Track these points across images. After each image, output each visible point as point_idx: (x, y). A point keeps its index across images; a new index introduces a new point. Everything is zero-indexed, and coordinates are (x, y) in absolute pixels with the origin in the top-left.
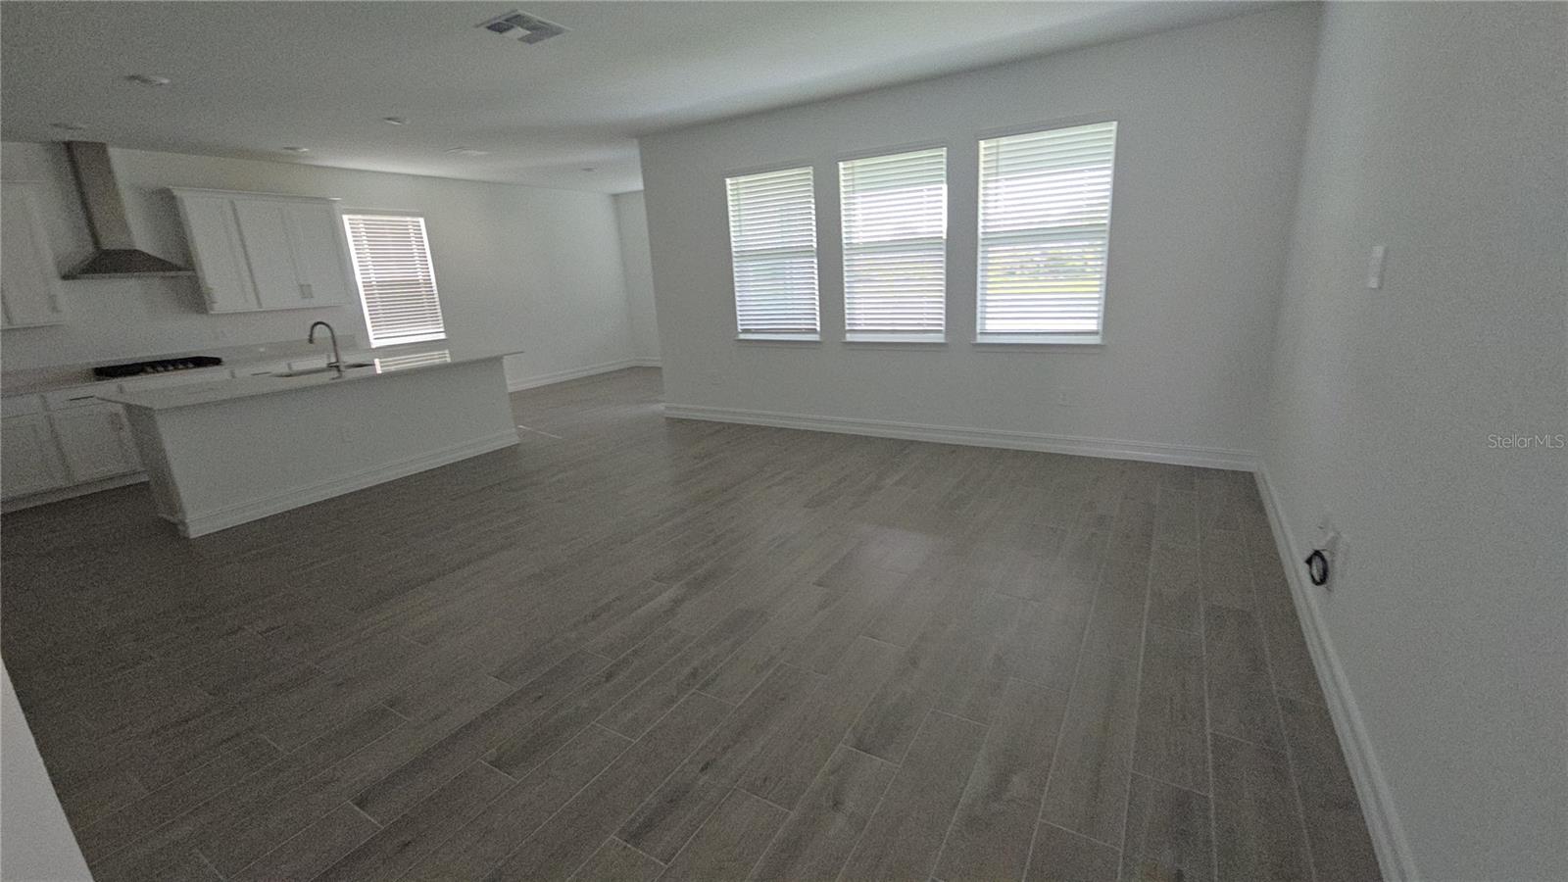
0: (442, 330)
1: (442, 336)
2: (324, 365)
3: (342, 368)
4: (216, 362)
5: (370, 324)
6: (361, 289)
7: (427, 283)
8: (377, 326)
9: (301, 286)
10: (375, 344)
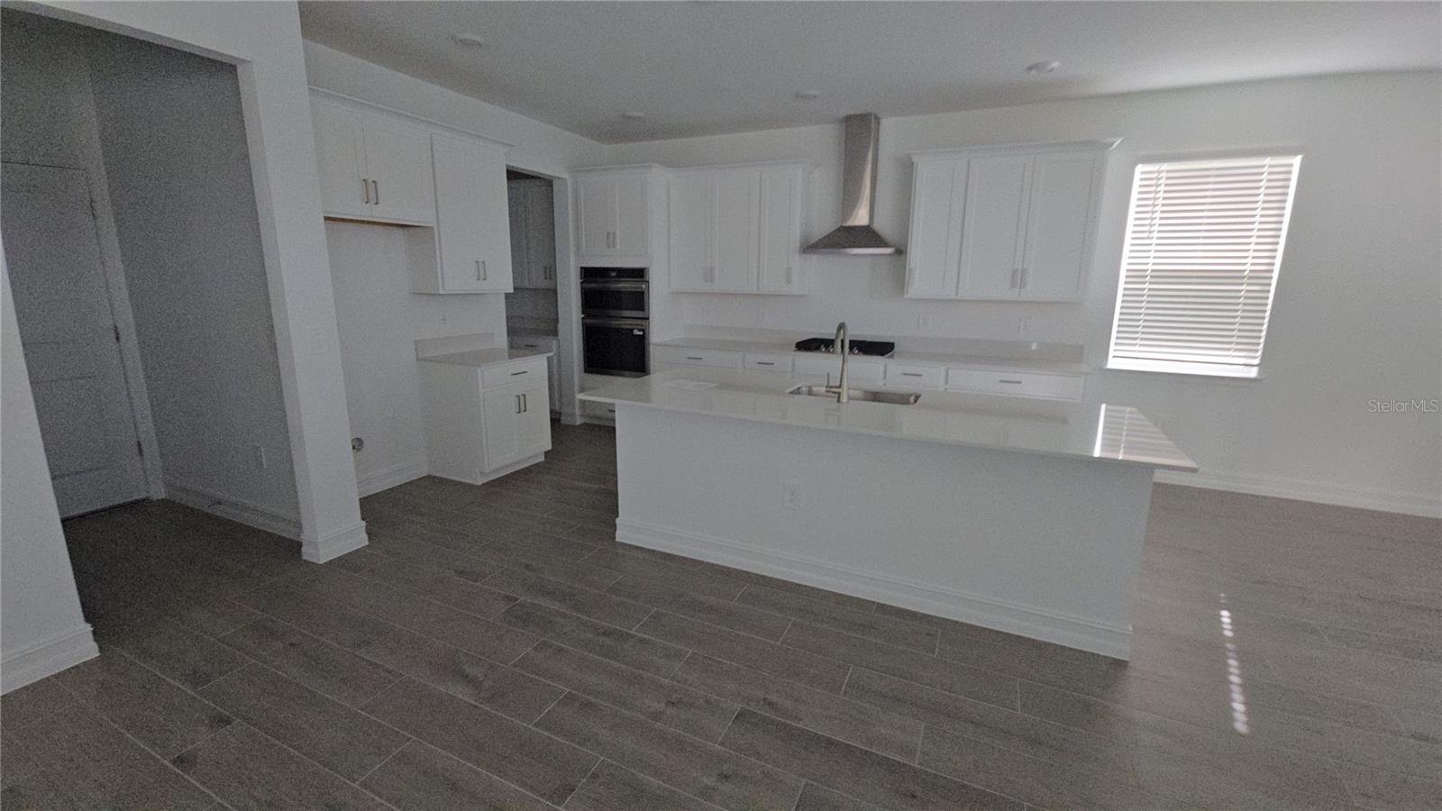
0: (1256, 362)
1: (1252, 373)
4: (881, 348)
5: (1114, 335)
6: (1122, 279)
7: (1260, 277)
8: (1128, 334)
9: (1015, 271)
10: (1113, 364)
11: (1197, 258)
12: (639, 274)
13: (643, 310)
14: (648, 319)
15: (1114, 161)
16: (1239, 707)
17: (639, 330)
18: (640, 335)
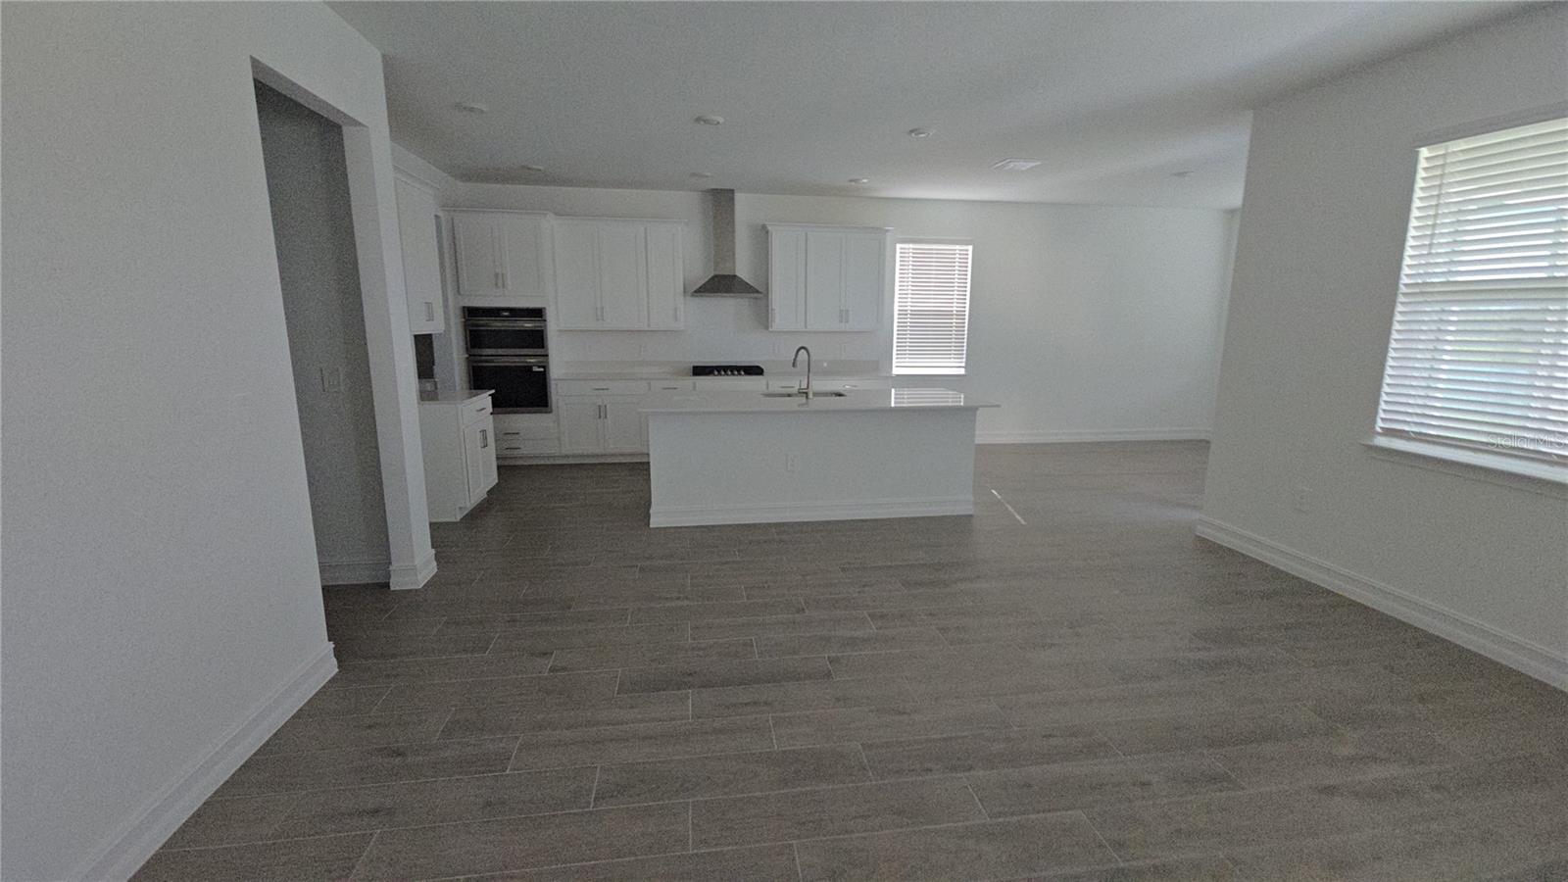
0: (963, 365)
1: (962, 371)
2: (795, 390)
3: (811, 396)
4: (754, 371)
5: (894, 352)
6: (896, 316)
7: (960, 314)
8: (901, 354)
9: (841, 311)
10: (896, 371)
11: (931, 304)
12: (537, 313)
13: (543, 347)
14: (547, 355)
15: (889, 238)
16: (1018, 517)
17: (539, 367)
18: (541, 372)
